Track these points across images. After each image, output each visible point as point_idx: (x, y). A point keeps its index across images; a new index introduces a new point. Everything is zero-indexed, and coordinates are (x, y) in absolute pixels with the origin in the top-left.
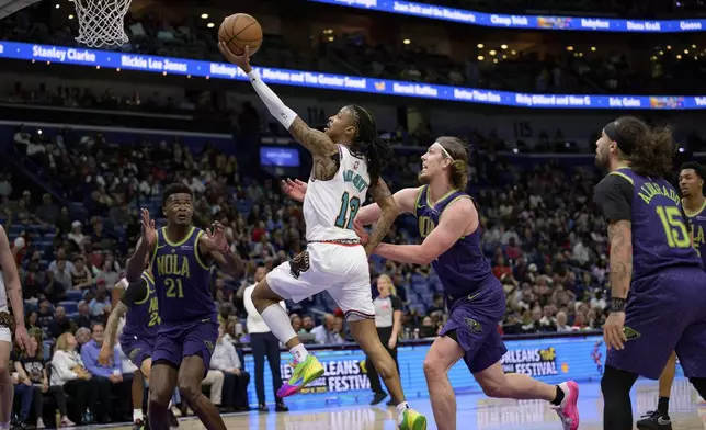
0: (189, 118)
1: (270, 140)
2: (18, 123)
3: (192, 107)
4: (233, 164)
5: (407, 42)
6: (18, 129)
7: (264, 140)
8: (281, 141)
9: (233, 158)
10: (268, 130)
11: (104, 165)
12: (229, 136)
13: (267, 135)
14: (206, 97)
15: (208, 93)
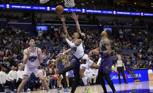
0: (88, 22)
1: (105, 26)
2: (51, 24)
3: (88, 19)
4: (97, 32)
5: (135, 3)
6: (52, 25)
7: (104, 26)
8: (108, 26)
9: (97, 30)
10: (105, 24)
11: (70, 33)
12: (97, 26)
13: (105, 25)
14: (92, 17)
15: (92, 16)
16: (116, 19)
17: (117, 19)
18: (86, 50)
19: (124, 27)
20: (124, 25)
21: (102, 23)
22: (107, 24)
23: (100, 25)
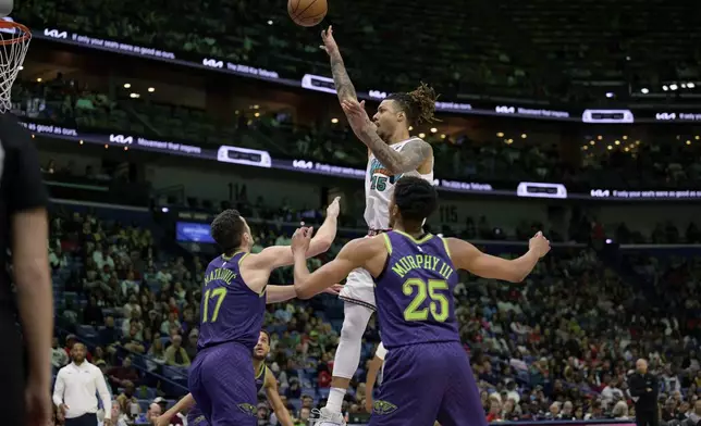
0: (105, 189)
1: (187, 216)
3: (107, 177)
4: (148, 239)
5: (334, 121)
7: (182, 215)
8: (198, 216)
9: (148, 233)
10: (186, 205)
12: (146, 210)
13: (184, 210)
14: (124, 169)
15: (126, 164)
16: (240, 188)
17: (244, 188)
18: (84, 326)
19: (274, 226)
20: (275, 216)
21: (171, 201)
22: (193, 205)
23: (165, 210)
